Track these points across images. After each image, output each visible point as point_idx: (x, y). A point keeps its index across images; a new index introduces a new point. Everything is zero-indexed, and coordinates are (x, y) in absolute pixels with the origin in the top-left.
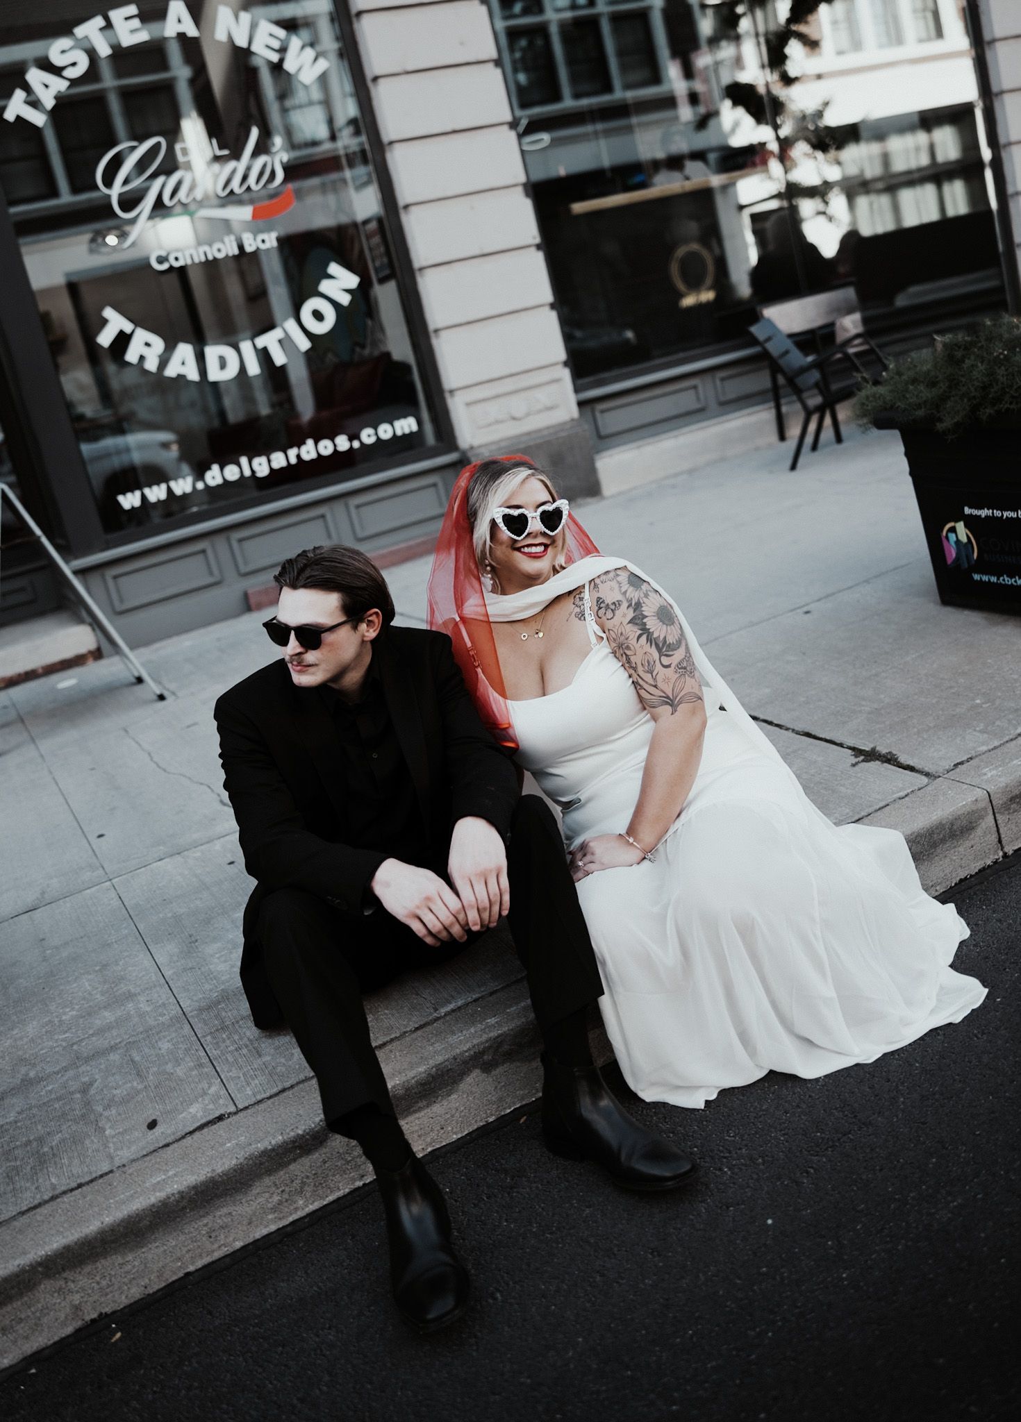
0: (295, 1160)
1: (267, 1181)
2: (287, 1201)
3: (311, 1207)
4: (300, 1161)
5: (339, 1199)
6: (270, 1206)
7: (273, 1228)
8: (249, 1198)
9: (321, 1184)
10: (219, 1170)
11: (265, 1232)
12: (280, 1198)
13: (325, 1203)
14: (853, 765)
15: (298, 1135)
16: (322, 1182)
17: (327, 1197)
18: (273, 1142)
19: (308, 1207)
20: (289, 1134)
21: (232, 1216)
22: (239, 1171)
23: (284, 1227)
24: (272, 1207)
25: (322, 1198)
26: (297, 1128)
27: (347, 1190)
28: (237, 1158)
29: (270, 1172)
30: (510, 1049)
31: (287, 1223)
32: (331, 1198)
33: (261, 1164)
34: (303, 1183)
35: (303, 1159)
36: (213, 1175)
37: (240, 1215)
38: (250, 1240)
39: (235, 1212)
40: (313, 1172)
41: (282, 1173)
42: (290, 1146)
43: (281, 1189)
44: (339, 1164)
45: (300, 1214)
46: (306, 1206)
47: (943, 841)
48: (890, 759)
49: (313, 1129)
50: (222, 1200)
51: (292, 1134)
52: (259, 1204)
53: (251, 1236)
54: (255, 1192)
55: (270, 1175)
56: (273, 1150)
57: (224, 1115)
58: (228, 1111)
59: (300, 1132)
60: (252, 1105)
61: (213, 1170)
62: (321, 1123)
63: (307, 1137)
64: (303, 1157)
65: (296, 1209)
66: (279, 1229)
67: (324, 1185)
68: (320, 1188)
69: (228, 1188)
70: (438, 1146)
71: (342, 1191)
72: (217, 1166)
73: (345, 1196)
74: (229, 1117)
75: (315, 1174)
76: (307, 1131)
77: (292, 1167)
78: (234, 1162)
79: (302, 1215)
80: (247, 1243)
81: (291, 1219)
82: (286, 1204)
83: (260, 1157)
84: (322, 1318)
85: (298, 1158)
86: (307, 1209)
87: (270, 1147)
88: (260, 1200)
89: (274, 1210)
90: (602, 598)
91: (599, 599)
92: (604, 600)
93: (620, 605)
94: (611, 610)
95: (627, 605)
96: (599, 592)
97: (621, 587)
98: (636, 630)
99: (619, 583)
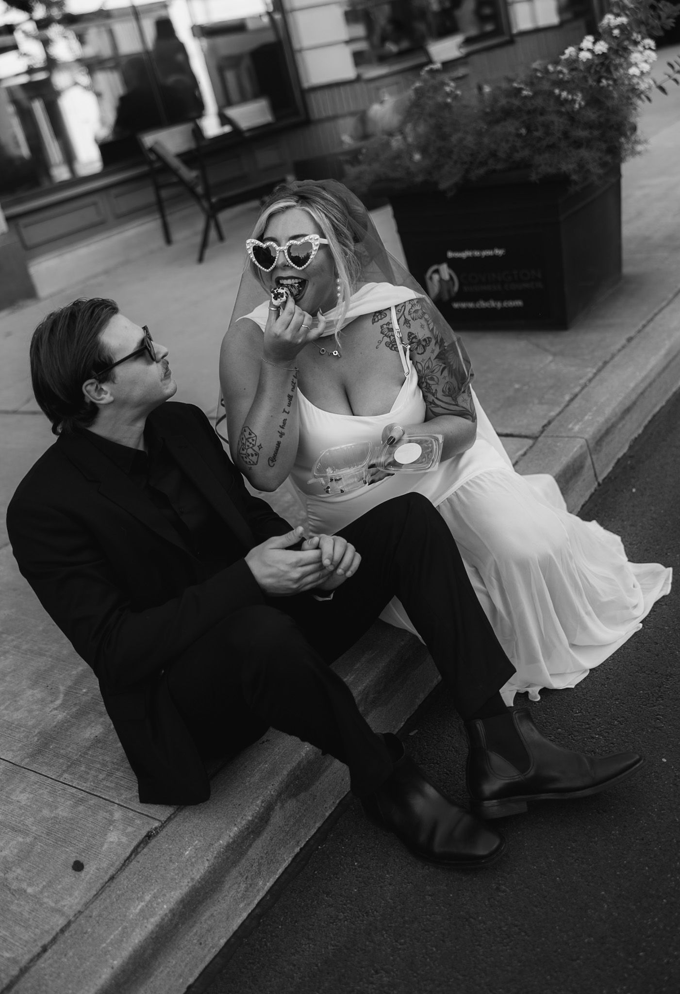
0: (250, 846)
1: (234, 872)
2: (251, 885)
3: (268, 884)
4: (254, 845)
5: (286, 869)
6: (239, 895)
7: (245, 915)
8: (224, 895)
9: (272, 860)
10: (198, 877)
11: (239, 921)
12: (245, 885)
13: (277, 876)
15: (249, 821)
16: (273, 858)
17: (278, 870)
18: (232, 835)
19: (266, 885)
20: (241, 823)
21: (214, 916)
22: (212, 872)
23: (252, 911)
24: (241, 896)
25: (275, 873)
26: (245, 815)
27: (290, 859)
28: (207, 860)
29: (235, 863)
31: (254, 906)
32: (280, 871)
33: (228, 858)
34: (260, 864)
35: (256, 842)
36: (194, 883)
37: (219, 913)
38: (230, 934)
39: (215, 912)
40: (265, 852)
41: (244, 861)
42: (246, 833)
43: (245, 877)
44: (281, 837)
45: (262, 894)
46: (265, 884)
49: (258, 811)
50: (204, 904)
51: (244, 822)
52: (231, 897)
53: (231, 930)
54: (227, 886)
55: (235, 867)
56: (234, 842)
57: (152, 832)
58: (154, 827)
59: (250, 818)
60: (173, 814)
61: (192, 879)
62: (263, 805)
63: (256, 820)
64: (255, 840)
65: (258, 891)
66: (249, 915)
67: (274, 860)
68: (272, 864)
69: (207, 891)
70: (342, 797)
71: (287, 861)
72: (193, 874)
73: (289, 865)
74: (157, 833)
75: (267, 852)
76: (255, 815)
77: (249, 853)
78: (207, 864)
79: (264, 895)
80: (228, 938)
81: (256, 902)
82: (250, 889)
83: (226, 852)
85: (252, 843)
86: (266, 887)
87: (231, 840)
88: (232, 893)
89: (244, 897)
90: (413, 334)
91: (410, 334)
92: (416, 336)
93: (430, 342)
94: (423, 345)
95: (435, 342)
96: (410, 328)
97: (429, 324)
98: (441, 364)
99: (426, 320)
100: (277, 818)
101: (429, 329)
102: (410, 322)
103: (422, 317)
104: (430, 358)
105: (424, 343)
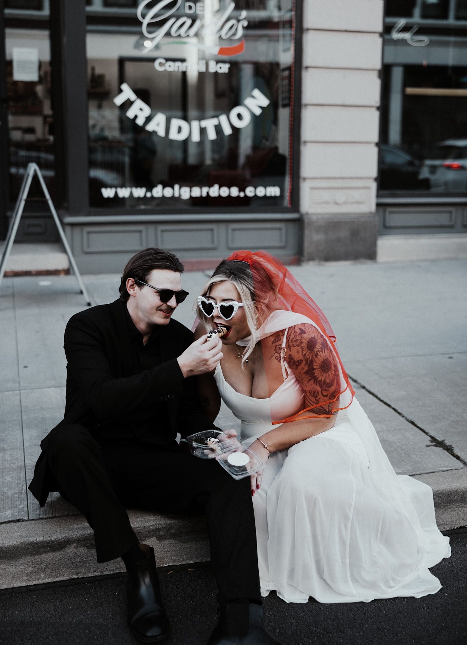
0: (46, 553)
1: (29, 558)
2: (35, 572)
3: (47, 580)
4: (48, 554)
5: (62, 581)
6: (26, 572)
7: (24, 584)
8: (17, 564)
9: (56, 570)
10: (6, 544)
11: (20, 585)
12: (32, 570)
13: (55, 580)
14: (427, 446)
15: (51, 540)
16: (57, 569)
17: (56, 578)
18: (38, 539)
19: (45, 579)
20: (47, 538)
21: (6, 570)
22: (16, 548)
23: (29, 586)
24: (27, 573)
25: (54, 577)
26: (52, 536)
27: (68, 578)
28: (17, 541)
29: (31, 554)
30: (175, 533)
31: (32, 584)
32: (58, 579)
33: (28, 548)
34: (46, 566)
35: (50, 553)
36: (2, 546)
37: (9, 571)
38: (11, 586)
39: (7, 569)
40: (53, 562)
41: (37, 557)
42: (46, 544)
43: (34, 565)
44: (68, 562)
45: (40, 582)
46: (44, 579)
47: (456, 501)
48: (449, 449)
49: (60, 539)
50: (3, 560)
51: (48, 539)
52: (21, 569)
53: (12, 585)
54: (21, 562)
55: (31, 556)
56: (36, 543)
57: (21, 520)
58: (24, 519)
59: (53, 539)
60: (37, 519)
61: (3, 544)
62: (65, 538)
63: (56, 542)
64: (50, 552)
65: (39, 579)
66: (27, 586)
67: (57, 571)
68: (54, 571)
69: (8, 555)
70: (122, 571)
71: (65, 578)
72: (6, 542)
73: (65, 580)
74: (23, 521)
75: (54, 563)
76: (57, 539)
77: (43, 556)
78: (15, 543)
79: (41, 583)
80: (9, 587)
81: (35, 583)
82: (34, 574)
83: (29, 544)
84: (28, 633)
85: (47, 552)
86: (44, 581)
87: (35, 542)
88: (22, 568)
89: (27, 575)
90: (292, 356)
91: (290, 356)
92: (293, 358)
93: (301, 363)
94: (296, 365)
95: (305, 363)
96: (290, 351)
97: (303, 351)
98: (308, 377)
99: (302, 348)
100: (70, 550)
101: (303, 354)
102: (291, 347)
103: (299, 346)
104: (300, 373)
105: (297, 363)
